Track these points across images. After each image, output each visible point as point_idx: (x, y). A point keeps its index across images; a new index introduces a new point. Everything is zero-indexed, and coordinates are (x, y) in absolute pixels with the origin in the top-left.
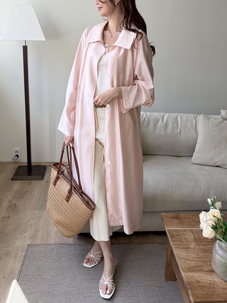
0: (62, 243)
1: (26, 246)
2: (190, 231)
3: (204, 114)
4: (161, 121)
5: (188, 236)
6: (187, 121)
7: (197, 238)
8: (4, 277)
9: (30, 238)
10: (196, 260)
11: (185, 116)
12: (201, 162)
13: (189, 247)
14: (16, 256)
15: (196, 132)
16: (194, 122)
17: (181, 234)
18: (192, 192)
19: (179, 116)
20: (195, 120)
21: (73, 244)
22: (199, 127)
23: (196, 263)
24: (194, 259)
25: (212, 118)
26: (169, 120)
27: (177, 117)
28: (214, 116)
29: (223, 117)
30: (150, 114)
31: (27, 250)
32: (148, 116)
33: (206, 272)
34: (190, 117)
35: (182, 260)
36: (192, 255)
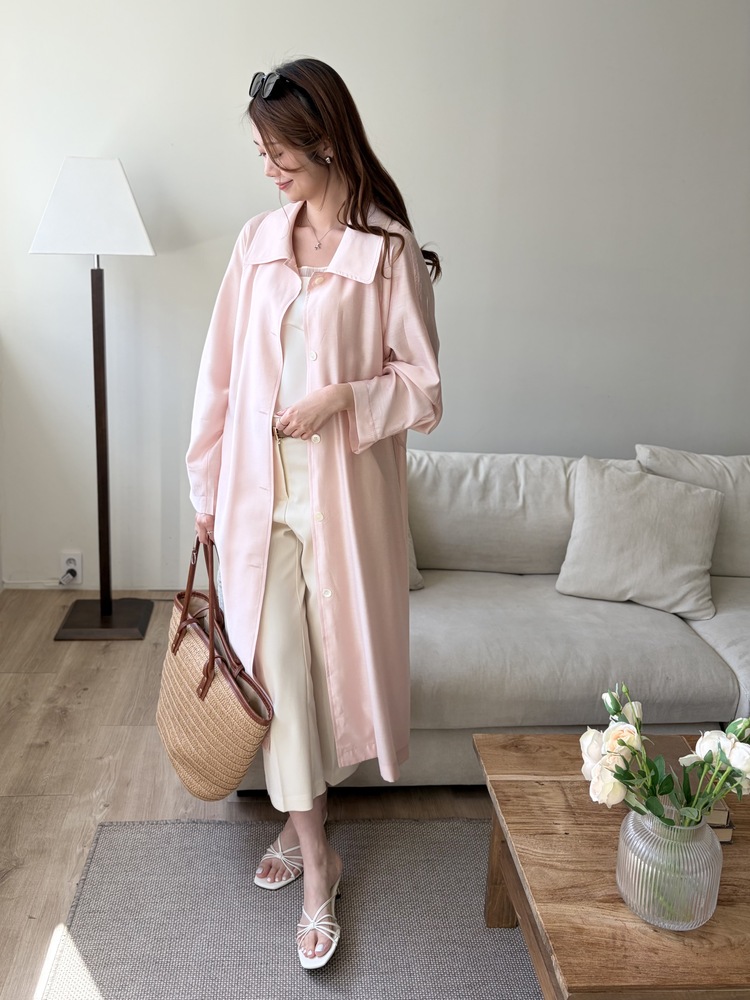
0: (194, 818)
1: (94, 828)
2: (555, 785)
3: (589, 455)
4: (470, 476)
5: (549, 798)
6: (543, 474)
7: (573, 805)
8: (30, 918)
9: (106, 806)
10: (572, 867)
11: (537, 462)
12: (582, 589)
13: (551, 831)
14: (64, 858)
15: (569, 506)
16: (563, 479)
17: (529, 794)
18: (559, 673)
19: (521, 462)
20: (565, 473)
21: (226, 822)
22: (576, 493)
23: (571, 877)
24: (567, 866)
25: (612, 468)
26: (493, 472)
27: (514, 466)
28: (616, 461)
29: (643, 464)
30: (442, 457)
31: (97, 839)
32: (435, 462)
33: (601, 901)
34: (550, 465)
35: (533, 869)
36: (560, 853)
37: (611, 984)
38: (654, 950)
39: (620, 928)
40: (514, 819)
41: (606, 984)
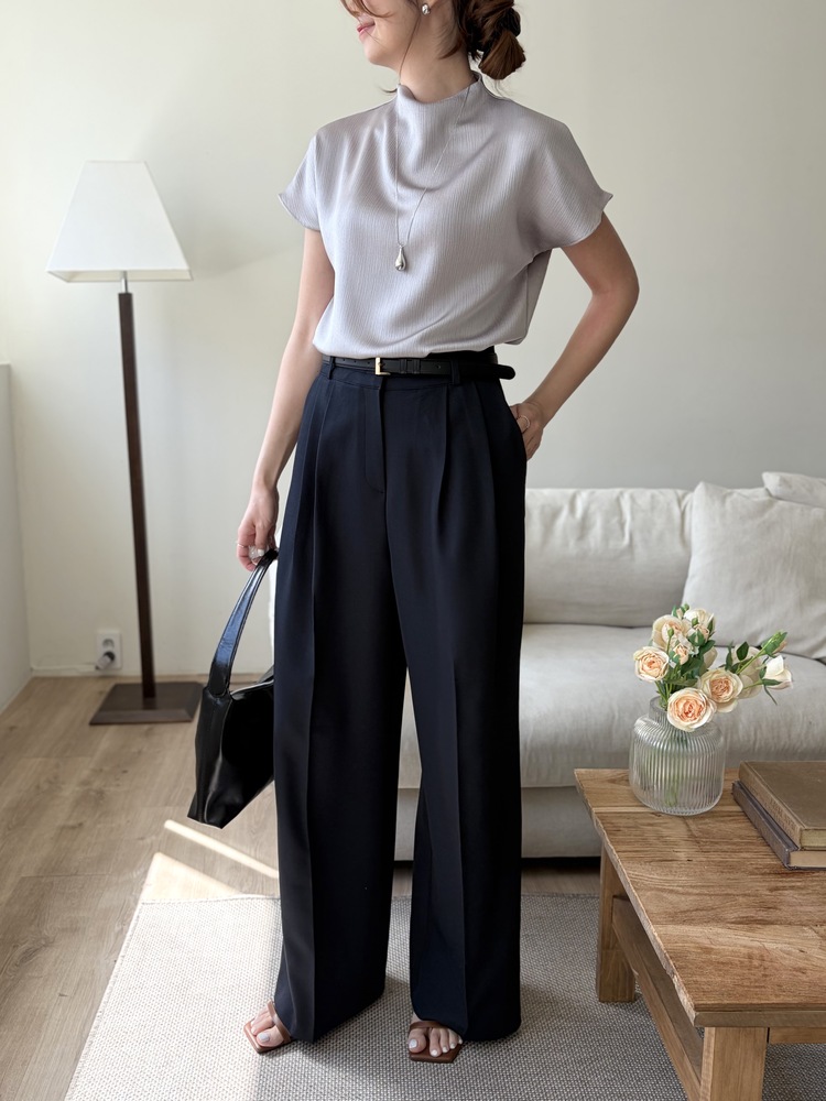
3: (707, 480)
5: (667, 828)
6: (653, 508)
7: (697, 834)
10: (696, 891)
11: (645, 496)
13: (670, 858)
15: (685, 542)
16: (676, 512)
17: (644, 825)
19: (626, 496)
20: (680, 505)
22: (693, 525)
23: (695, 900)
24: (691, 890)
25: (735, 495)
26: (593, 507)
27: (618, 500)
28: (740, 490)
29: (773, 493)
33: (733, 923)
34: (661, 498)
35: (649, 893)
36: (682, 879)
37: (748, 1001)
38: (802, 971)
39: (758, 948)
40: (624, 848)
41: (741, 1002)
